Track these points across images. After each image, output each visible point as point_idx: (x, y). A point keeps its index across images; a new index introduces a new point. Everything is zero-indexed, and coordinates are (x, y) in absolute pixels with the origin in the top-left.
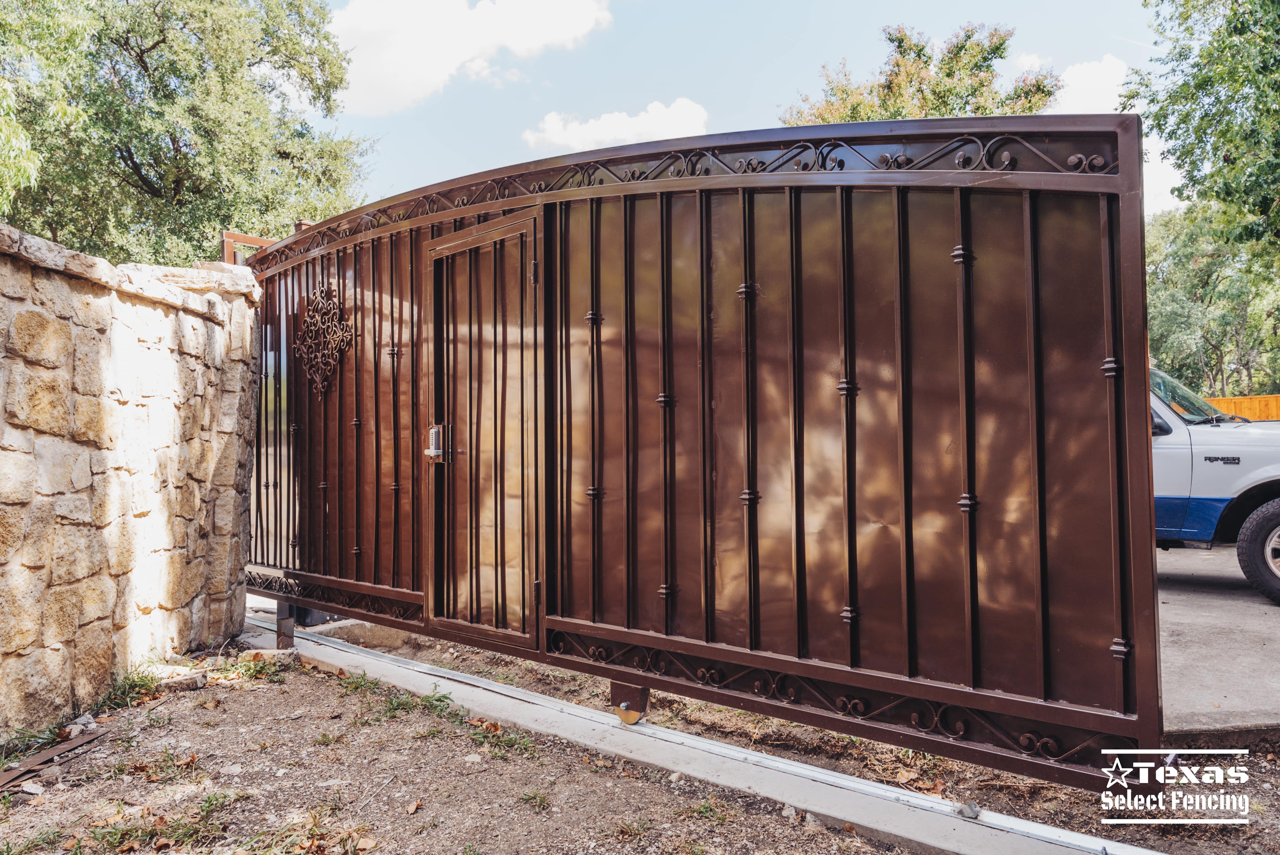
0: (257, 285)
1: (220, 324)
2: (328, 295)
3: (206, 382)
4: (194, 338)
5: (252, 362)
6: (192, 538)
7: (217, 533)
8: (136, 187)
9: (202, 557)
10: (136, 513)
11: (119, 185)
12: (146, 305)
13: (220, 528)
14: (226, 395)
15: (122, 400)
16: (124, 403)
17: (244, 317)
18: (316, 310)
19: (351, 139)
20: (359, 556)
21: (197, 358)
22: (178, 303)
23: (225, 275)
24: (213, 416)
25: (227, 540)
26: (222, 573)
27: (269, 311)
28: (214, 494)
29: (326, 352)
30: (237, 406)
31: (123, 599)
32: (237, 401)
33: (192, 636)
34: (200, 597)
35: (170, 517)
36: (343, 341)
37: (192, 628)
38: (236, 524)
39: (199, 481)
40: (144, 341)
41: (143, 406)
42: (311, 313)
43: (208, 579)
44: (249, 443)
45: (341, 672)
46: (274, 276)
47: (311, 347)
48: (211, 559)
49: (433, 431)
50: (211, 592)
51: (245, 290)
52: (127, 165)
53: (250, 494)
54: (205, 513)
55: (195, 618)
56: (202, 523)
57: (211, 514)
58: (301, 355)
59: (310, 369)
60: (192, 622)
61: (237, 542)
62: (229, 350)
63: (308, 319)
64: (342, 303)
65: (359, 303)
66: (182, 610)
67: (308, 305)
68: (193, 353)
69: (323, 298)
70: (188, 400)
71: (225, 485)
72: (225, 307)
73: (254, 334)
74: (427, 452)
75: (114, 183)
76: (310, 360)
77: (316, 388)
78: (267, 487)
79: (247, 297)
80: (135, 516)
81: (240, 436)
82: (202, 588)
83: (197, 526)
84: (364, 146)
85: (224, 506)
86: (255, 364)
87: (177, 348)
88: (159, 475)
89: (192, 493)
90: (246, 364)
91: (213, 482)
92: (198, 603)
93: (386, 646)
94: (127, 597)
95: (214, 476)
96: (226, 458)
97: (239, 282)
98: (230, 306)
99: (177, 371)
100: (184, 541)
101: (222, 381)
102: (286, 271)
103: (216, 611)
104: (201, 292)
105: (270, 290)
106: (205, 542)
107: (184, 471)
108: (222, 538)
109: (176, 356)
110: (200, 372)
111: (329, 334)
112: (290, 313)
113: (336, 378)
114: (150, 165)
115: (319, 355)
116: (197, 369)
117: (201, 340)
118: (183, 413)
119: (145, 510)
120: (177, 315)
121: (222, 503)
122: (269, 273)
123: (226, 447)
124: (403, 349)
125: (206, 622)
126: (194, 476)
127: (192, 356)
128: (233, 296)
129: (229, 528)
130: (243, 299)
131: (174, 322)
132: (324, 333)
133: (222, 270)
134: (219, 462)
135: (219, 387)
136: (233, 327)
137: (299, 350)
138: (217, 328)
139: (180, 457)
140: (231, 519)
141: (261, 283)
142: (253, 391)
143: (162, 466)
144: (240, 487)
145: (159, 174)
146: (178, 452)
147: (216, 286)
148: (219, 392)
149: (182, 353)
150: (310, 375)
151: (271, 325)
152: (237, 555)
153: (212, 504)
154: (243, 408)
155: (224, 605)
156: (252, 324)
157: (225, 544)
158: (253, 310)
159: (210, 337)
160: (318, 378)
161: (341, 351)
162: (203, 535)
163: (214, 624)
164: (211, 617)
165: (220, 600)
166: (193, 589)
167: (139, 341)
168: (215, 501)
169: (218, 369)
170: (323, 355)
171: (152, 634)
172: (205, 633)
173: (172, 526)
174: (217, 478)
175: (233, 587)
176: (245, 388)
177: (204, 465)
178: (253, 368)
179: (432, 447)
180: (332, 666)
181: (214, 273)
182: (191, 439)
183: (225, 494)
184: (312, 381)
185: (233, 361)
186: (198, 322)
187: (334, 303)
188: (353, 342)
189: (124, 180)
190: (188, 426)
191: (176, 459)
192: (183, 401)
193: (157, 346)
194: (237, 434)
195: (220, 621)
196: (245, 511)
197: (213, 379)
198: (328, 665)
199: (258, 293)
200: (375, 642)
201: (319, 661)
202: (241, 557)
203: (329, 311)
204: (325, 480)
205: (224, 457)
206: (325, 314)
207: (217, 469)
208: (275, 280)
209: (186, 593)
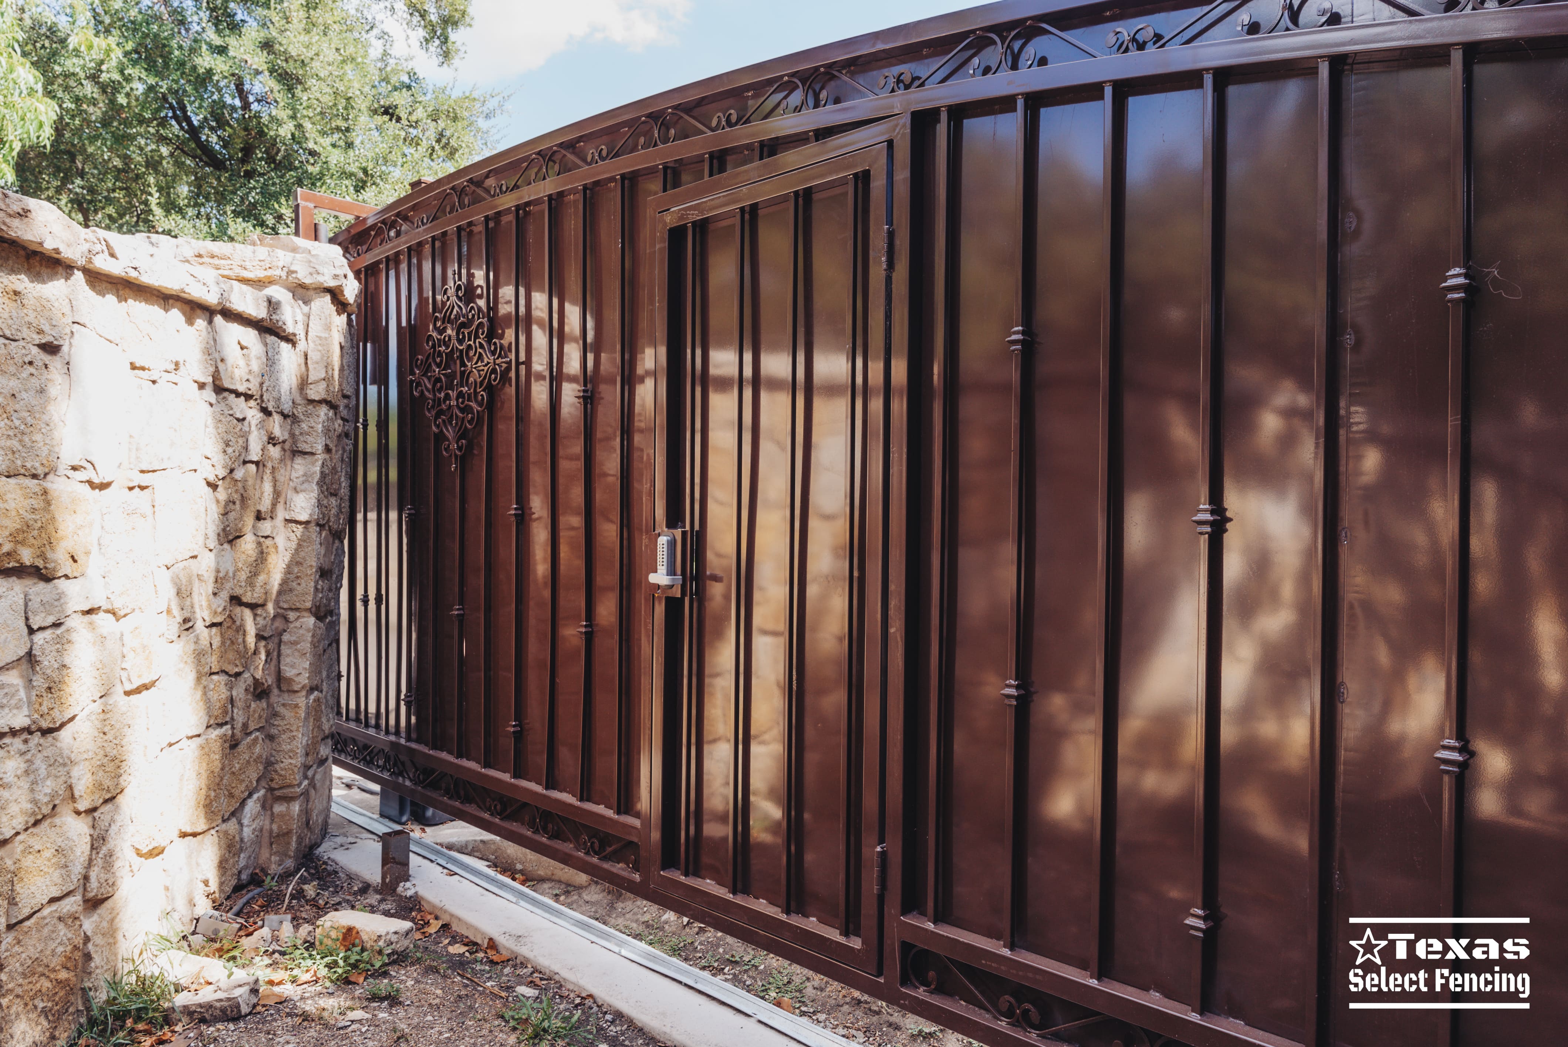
0: (351, 275)
1: (290, 339)
2: (468, 293)
3: (265, 438)
4: (242, 363)
5: (342, 403)
6: (239, 704)
7: (284, 687)
8: (194, 157)
9: (257, 730)
10: (129, 687)
11: (172, 155)
12: (147, 301)
13: (290, 681)
14: (299, 460)
15: (96, 480)
16: (103, 486)
17: (328, 328)
18: (447, 319)
19: (475, 95)
20: (519, 736)
21: (248, 397)
22: (212, 299)
23: (298, 256)
24: (277, 494)
25: (301, 700)
26: (292, 754)
27: (369, 322)
28: (279, 624)
29: (465, 389)
30: (318, 476)
31: (104, 850)
32: (318, 469)
33: (242, 863)
34: (255, 796)
35: (199, 679)
36: (494, 371)
37: (241, 850)
38: (315, 670)
39: (253, 607)
40: (143, 369)
41: (142, 488)
42: (439, 324)
43: (269, 764)
44: (337, 535)
45: (492, 944)
46: (379, 262)
47: (438, 380)
48: (274, 731)
49: (663, 541)
50: (274, 785)
51: (332, 283)
52: (182, 128)
53: (339, 615)
54: (263, 656)
55: (247, 832)
56: (259, 675)
57: (275, 657)
58: (422, 392)
59: (437, 416)
60: (242, 840)
61: (317, 700)
62: (303, 383)
63: (435, 334)
64: (493, 308)
65: (522, 310)
66: (224, 826)
67: (434, 311)
68: (241, 389)
69: (460, 299)
70: (232, 471)
71: (297, 609)
72: (298, 311)
73: (346, 357)
74: (653, 578)
75: (165, 151)
76: (438, 402)
77: (447, 449)
78: (366, 602)
79: (335, 294)
80: (128, 693)
81: (321, 526)
82: (258, 781)
83: (250, 681)
84: (492, 104)
85: (295, 643)
86: (347, 406)
87: (210, 379)
88: (176, 611)
89: (241, 629)
90: (332, 406)
91: (277, 603)
92: (252, 807)
93: (560, 881)
94: (111, 844)
95: (280, 593)
96: (299, 564)
97: (321, 269)
98: (306, 309)
99: (210, 421)
100: (226, 712)
101: (292, 435)
102: (397, 254)
103: (282, 816)
104: (259, 284)
105: (372, 288)
106: (264, 704)
107: (225, 595)
108: (293, 696)
109: (209, 394)
110: (254, 423)
111: (469, 360)
112: (404, 324)
113: (481, 433)
114: (212, 129)
115: (453, 394)
116: (249, 418)
117: (255, 366)
118: (222, 494)
119: (146, 680)
120: (210, 322)
121: (293, 638)
122: (369, 259)
123: (299, 545)
124: (603, 388)
125: (266, 834)
126: (244, 600)
127: (238, 394)
128: (311, 293)
129: (304, 679)
130: (328, 298)
131: (204, 333)
132: (461, 357)
133: (294, 250)
134: (288, 570)
135: (287, 446)
136: (311, 345)
137: (419, 384)
138: (285, 346)
139: (218, 571)
140: (307, 665)
141: (357, 274)
142: (344, 450)
143: (182, 593)
144: (323, 609)
145: (223, 140)
146: (213, 565)
147: (284, 275)
148: (288, 453)
149: (219, 390)
150: (438, 426)
151: (373, 344)
152: (317, 719)
153: (276, 640)
154: (327, 480)
155: (296, 807)
156: (342, 340)
157: (296, 706)
158: (344, 317)
159: (271, 362)
160: (450, 433)
161: (490, 389)
162: (259, 692)
163: (279, 838)
164: (275, 827)
165: (289, 799)
166: (242, 787)
167: (133, 367)
168: (281, 635)
169: (285, 416)
170: (460, 395)
171: (167, 889)
172: (265, 854)
173: (205, 694)
174: (283, 598)
175: (310, 773)
176: (331, 446)
177: (262, 578)
178: (344, 413)
179: (662, 569)
180: (476, 929)
181: (280, 253)
182: (239, 537)
183: (298, 624)
184: (440, 438)
185: (311, 402)
186: (250, 336)
187: (480, 309)
188: (513, 374)
189: (178, 148)
190: (232, 516)
191: (210, 577)
192: (222, 473)
193: (172, 377)
194: (318, 525)
195: (288, 833)
196: (330, 645)
197: (277, 432)
198: (469, 926)
199: (351, 289)
200: (541, 872)
201: (452, 915)
202: (324, 720)
203: (470, 322)
204: (461, 603)
205: (295, 562)
206: (463, 325)
207: (284, 582)
208: (380, 270)
209: (231, 795)
